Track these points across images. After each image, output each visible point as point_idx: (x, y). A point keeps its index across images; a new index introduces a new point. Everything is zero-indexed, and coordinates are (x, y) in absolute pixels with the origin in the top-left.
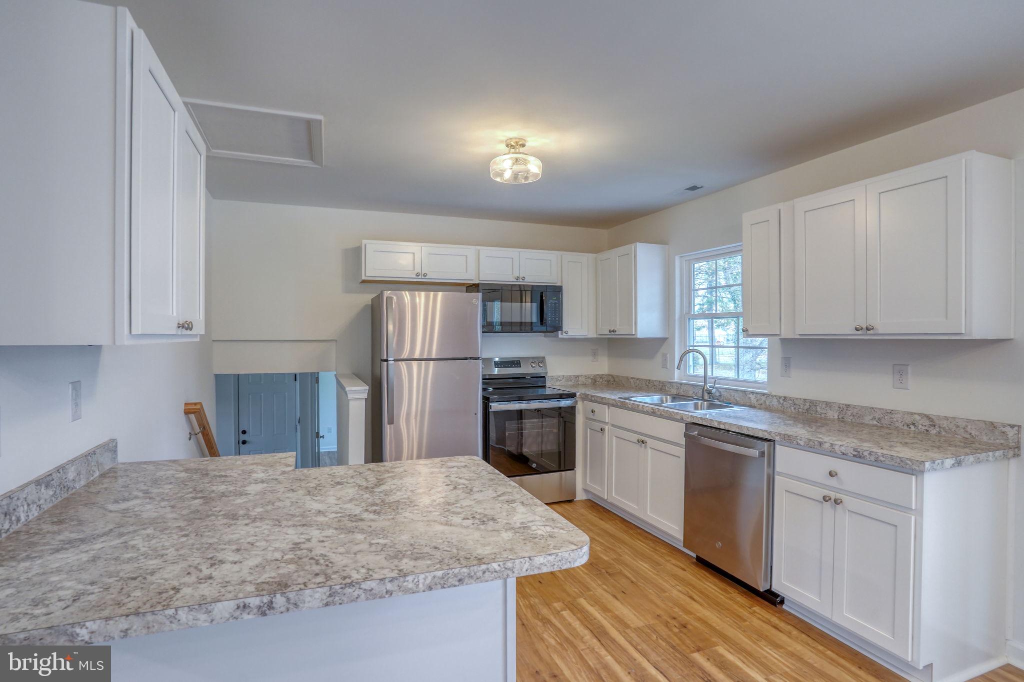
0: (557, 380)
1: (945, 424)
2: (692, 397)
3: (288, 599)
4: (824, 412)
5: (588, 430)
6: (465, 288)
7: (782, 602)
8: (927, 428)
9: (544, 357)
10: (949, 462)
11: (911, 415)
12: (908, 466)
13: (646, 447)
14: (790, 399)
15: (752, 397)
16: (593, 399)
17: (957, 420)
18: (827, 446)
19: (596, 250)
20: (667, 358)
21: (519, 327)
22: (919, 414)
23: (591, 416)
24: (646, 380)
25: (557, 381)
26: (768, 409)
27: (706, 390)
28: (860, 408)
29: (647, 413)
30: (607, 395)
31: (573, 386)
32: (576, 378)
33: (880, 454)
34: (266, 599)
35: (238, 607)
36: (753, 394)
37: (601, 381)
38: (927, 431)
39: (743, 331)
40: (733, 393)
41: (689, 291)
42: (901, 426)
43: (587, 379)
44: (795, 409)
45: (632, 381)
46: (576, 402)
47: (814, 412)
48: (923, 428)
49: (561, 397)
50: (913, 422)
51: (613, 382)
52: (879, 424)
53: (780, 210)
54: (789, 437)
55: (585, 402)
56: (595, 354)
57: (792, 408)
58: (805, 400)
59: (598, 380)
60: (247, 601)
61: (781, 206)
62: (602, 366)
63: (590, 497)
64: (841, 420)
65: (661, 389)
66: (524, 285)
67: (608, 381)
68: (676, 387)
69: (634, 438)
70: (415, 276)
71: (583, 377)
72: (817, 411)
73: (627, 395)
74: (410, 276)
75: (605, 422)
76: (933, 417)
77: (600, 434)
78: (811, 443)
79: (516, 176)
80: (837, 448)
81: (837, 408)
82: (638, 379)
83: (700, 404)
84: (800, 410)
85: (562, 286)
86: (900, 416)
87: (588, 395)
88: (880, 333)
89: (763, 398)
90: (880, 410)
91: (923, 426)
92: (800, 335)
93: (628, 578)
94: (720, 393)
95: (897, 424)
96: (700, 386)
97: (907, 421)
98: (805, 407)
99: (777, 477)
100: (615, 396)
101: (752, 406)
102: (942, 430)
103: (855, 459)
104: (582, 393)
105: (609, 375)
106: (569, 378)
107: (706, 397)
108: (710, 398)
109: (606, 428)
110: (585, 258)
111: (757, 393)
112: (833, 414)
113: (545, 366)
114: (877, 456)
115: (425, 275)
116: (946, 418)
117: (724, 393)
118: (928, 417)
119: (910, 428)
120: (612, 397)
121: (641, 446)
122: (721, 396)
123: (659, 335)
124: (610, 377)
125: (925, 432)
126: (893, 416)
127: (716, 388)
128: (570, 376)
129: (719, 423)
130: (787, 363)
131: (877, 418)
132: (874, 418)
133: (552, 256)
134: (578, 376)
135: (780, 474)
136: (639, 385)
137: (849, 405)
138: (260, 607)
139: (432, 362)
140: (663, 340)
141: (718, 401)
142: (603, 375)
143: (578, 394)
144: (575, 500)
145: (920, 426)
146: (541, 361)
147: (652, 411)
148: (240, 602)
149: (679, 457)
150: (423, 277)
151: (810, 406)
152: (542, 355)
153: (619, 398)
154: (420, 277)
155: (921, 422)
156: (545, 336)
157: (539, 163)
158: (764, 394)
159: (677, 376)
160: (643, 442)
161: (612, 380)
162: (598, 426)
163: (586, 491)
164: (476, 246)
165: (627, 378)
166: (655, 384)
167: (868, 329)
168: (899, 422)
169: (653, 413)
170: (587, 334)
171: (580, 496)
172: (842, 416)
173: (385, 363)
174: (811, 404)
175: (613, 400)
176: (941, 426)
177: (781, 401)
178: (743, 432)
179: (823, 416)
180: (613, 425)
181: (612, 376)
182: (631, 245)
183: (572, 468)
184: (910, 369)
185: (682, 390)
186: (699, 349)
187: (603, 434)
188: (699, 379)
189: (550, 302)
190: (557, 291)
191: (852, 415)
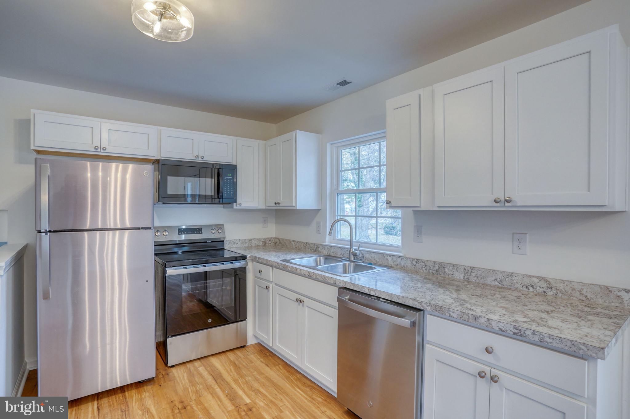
1: (561, 286)
2: (340, 258)
4: (451, 273)
5: (257, 286)
8: (544, 290)
9: (223, 225)
11: (530, 278)
12: (582, 351)
13: (303, 306)
14: (422, 261)
15: (390, 259)
16: (260, 261)
17: (573, 283)
20: (320, 225)
21: (199, 199)
22: (538, 277)
23: (259, 275)
24: (304, 243)
25: (234, 244)
26: (403, 269)
27: (352, 253)
28: (483, 270)
29: (304, 276)
31: (245, 249)
32: (250, 241)
33: (546, 335)
36: (390, 257)
37: (270, 243)
38: (545, 292)
40: (373, 255)
41: (338, 171)
42: (520, 287)
43: (259, 242)
44: (426, 269)
45: (293, 243)
46: (247, 264)
47: (442, 273)
48: (541, 290)
49: (236, 259)
50: (532, 284)
52: (500, 285)
53: (420, 95)
54: (440, 308)
55: (254, 263)
56: (265, 222)
57: (424, 269)
58: (435, 262)
59: (268, 242)
61: (421, 91)
62: (271, 231)
63: (259, 342)
64: (467, 280)
65: (315, 250)
66: (196, 163)
67: (276, 243)
68: (327, 249)
69: (293, 297)
70: (94, 150)
71: (255, 240)
72: (445, 272)
73: (288, 257)
74: (89, 149)
75: (270, 281)
76: (551, 280)
77: (266, 291)
78: (465, 316)
80: (494, 324)
81: (463, 270)
82: (298, 242)
83: (347, 265)
84: (431, 271)
85: (236, 165)
86: (520, 279)
87: (256, 257)
88: (518, 205)
89: (399, 260)
90: (501, 272)
91: (540, 287)
92: (439, 207)
94: (363, 255)
95: (517, 286)
96: (347, 248)
97: (526, 283)
98: (435, 268)
99: (427, 347)
100: (278, 258)
101: (390, 267)
102: (559, 292)
103: (515, 336)
104: (252, 256)
105: (276, 238)
106: (244, 242)
107: (352, 258)
108: (355, 259)
109: (271, 286)
110: (256, 144)
111: (393, 256)
112: (459, 275)
113: (224, 232)
114: (541, 336)
115: (104, 149)
116: (563, 281)
117: (367, 256)
118: (545, 280)
119: (529, 289)
120: (276, 259)
121: (299, 305)
122: (363, 257)
123: (314, 207)
124: (277, 240)
125: (543, 293)
126: (513, 278)
127: (360, 251)
128: (245, 239)
129: (370, 289)
130: (419, 231)
131: (498, 279)
132: (496, 280)
133: (228, 140)
135: (429, 343)
136: (298, 246)
137: (473, 268)
140: (316, 211)
141: (362, 262)
142: (271, 238)
143: (248, 257)
144: (247, 345)
145: (538, 288)
146: (220, 227)
147: (309, 274)
149: (333, 317)
150: (102, 151)
151: (439, 268)
152: (221, 223)
153: (281, 261)
154: (99, 150)
155: (539, 284)
156: (224, 207)
158: (399, 257)
159: (328, 241)
160: (301, 301)
161: (279, 242)
162: (264, 284)
163: (255, 337)
164: (158, 126)
165: (290, 241)
166: (311, 246)
167: (508, 201)
168: (519, 283)
169: (309, 276)
170: (257, 206)
171: (251, 341)
172: (467, 277)
173: (39, 234)
174: (440, 266)
175: (276, 262)
176: (558, 288)
177: (414, 263)
178: (393, 300)
179: (450, 276)
180: (276, 284)
181: (279, 239)
182: (293, 132)
183: (244, 319)
184: (528, 237)
185: (332, 252)
186: (346, 218)
187: (268, 291)
188: (346, 243)
189: (226, 178)
190: (232, 169)
191: (476, 276)
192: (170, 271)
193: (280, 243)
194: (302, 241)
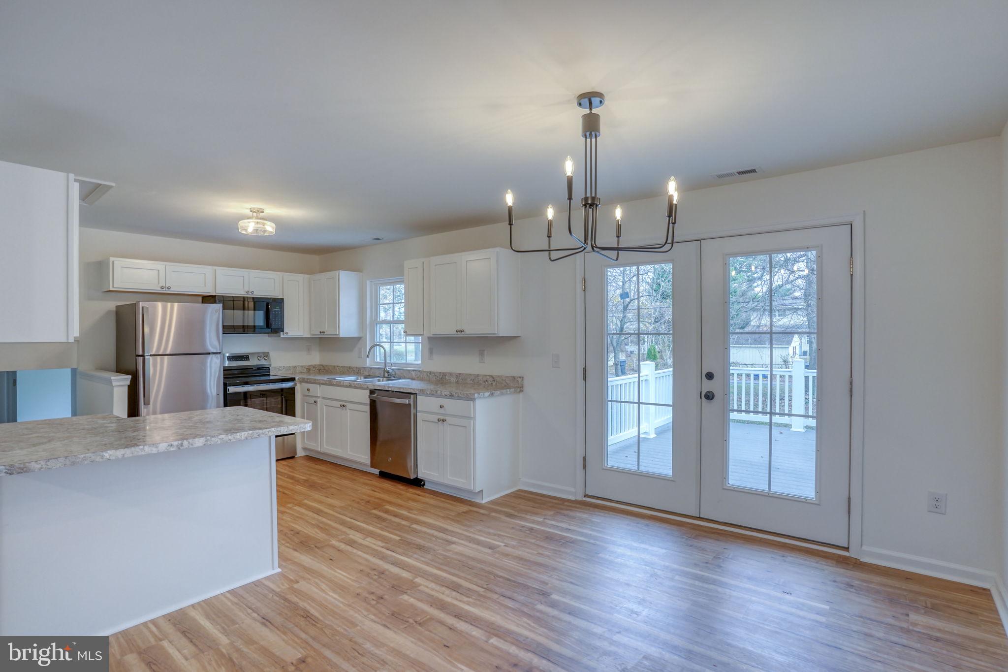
0: (279, 370)
1: (498, 379)
2: (377, 375)
3: (189, 442)
4: (449, 378)
5: (305, 403)
6: (200, 299)
7: (424, 485)
8: (492, 382)
9: (268, 353)
10: (487, 394)
11: (486, 376)
13: (346, 409)
14: (433, 373)
15: (413, 373)
16: (308, 381)
17: (503, 377)
18: (439, 392)
19: (310, 272)
20: (361, 350)
21: (242, 329)
22: (489, 376)
23: (307, 394)
24: (347, 367)
26: (421, 380)
27: (386, 370)
28: (465, 374)
29: (346, 386)
30: (319, 377)
31: (293, 373)
32: (294, 368)
33: (459, 393)
34: (180, 442)
35: (169, 445)
36: (413, 371)
37: (314, 369)
38: (492, 384)
39: (404, 332)
40: (402, 372)
41: (376, 305)
42: (482, 382)
43: (303, 369)
44: (435, 378)
45: (337, 368)
46: (296, 384)
47: (444, 379)
48: (490, 383)
49: (283, 380)
50: (487, 380)
51: (323, 369)
52: (473, 383)
53: (423, 263)
54: (426, 391)
55: (302, 383)
56: (309, 349)
58: (440, 373)
59: (312, 369)
60: (172, 443)
61: (424, 260)
62: (315, 358)
63: (307, 454)
64: (457, 382)
65: (357, 372)
66: (247, 297)
67: (319, 370)
68: (366, 370)
69: (338, 404)
70: (159, 289)
71: (299, 366)
72: (446, 378)
73: (333, 377)
74: (156, 288)
75: (318, 396)
77: (314, 405)
78: (432, 392)
79: (256, 230)
80: (443, 393)
81: (455, 376)
82: (342, 367)
83: (381, 378)
84: (438, 379)
85: (283, 299)
86: (481, 377)
87: (304, 378)
88: (467, 333)
89: (419, 373)
90: (474, 375)
92: (433, 335)
93: (335, 488)
94: (395, 372)
96: (383, 368)
97: (484, 380)
98: (440, 376)
99: (418, 414)
100: (325, 378)
101: (413, 379)
102: (497, 382)
103: (450, 397)
104: (299, 377)
105: (320, 365)
106: (289, 368)
107: (386, 375)
108: (388, 375)
109: (319, 400)
110: (301, 278)
111: (416, 371)
112: (453, 380)
113: (269, 359)
115: (168, 288)
116: (499, 376)
117: (397, 372)
118: (492, 376)
119: (486, 383)
120: (323, 378)
121: (343, 409)
123: (356, 335)
124: (321, 367)
126: (479, 378)
127: (392, 369)
128: (290, 366)
129: (389, 387)
130: (431, 352)
132: (471, 380)
133: (276, 276)
134: (296, 367)
136: (342, 370)
137: (460, 374)
138: (177, 446)
139: (166, 357)
140: (359, 338)
141: (393, 376)
142: (315, 365)
143: (297, 378)
144: (296, 456)
146: (266, 355)
148: (170, 443)
149: (366, 412)
150: (167, 290)
152: (266, 351)
153: (327, 379)
154: (164, 289)
155: (489, 380)
156: (269, 336)
157: (274, 225)
158: (419, 371)
159: (368, 363)
160: (344, 406)
162: (312, 400)
163: (305, 449)
164: (213, 266)
165: (334, 366)
166: (353, 368)
167: (461, 332)
168: (481, 380)
169: (350, 386)
170: (303, 334)
171: (300, 453)
172: (457, 380)
173: (141, 358)
174: (443, 375)
175: (323, 380)
177: (428, 374)
178: (401, 391)
179: (449, 380)
180: (324, 398)
181: (322, 365)
182: (335, 272)
184: (485, 352)
185: (371, 372)
186: (381, 344)
187: (316, 405)
188: (382, 364)
189: (274, 310)
190: (279, 302)
191: (462, 379)
192: (232, 389)
193: (324, 369)
194: (346, 365)
